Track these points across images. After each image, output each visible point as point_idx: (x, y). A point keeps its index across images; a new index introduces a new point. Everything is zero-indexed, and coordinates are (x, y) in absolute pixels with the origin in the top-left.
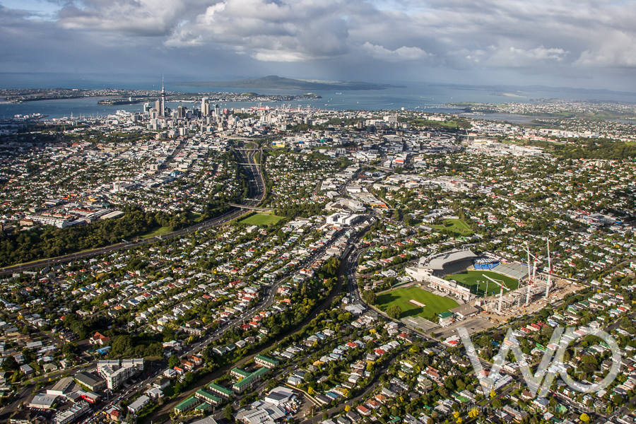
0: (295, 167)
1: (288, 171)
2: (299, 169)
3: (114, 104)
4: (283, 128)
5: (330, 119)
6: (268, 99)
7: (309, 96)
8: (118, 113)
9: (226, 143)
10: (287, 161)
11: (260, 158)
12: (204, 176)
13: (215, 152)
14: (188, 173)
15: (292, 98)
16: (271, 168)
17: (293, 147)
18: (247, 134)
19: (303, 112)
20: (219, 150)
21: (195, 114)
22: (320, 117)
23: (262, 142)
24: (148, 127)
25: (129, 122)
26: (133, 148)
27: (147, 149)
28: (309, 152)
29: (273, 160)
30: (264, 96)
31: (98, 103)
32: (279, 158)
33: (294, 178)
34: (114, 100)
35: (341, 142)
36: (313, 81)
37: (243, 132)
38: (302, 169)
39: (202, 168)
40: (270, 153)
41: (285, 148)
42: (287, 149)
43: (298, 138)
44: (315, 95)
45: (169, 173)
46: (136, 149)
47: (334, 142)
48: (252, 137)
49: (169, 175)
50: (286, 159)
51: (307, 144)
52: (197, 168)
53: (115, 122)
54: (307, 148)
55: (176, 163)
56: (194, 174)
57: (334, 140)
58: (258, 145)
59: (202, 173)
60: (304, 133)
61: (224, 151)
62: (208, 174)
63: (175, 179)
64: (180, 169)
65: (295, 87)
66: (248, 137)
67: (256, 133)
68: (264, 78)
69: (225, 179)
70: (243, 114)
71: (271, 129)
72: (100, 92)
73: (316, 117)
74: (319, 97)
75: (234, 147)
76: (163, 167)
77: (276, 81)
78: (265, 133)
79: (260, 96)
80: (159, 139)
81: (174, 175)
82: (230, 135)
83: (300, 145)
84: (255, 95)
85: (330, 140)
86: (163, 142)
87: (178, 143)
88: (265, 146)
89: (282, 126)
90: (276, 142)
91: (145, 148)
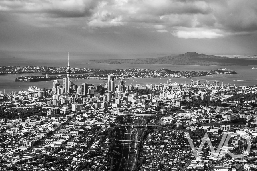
0: (173, 144)
1: (164, 148)
2: (176, 146)
3: (31, 80)
4: (178, 104)
5: (234, 94)
6: (180, 76)
7: (223, 72)
8: (30, 89)
9: (113, 119)
10: (167, 138)
11: (141, 135)
12: (74, 153)
13: (99, 128)
14: (60, 149)
15: (205, 74)
16: (149, 145)
17: (179, 123)
18: (139, 110)
19: (210, 88)
20: (103, 126)
21: (98, 91)
22: (225, 93)
23: (152, 118)
24: (49, 103)
25: (35, 98)
26: (21, 123)
27: (34, 125)
28: (193, 129)
29: (153, 137)
30: (177, 72)
31: (16, 80)
32: (160, 135)
33: (166, 155)
34: (32, 77)
35: (229, 118)
36: (233, 57)
37: (137, 108)
38: (180, 146)
39: (75, 144)
40: (154, 129)
41: (171, 125)
42: (173, 126)
43: (188, 114)
44: (229, 70)
45: (40, 149)
46: (24, 125)
47: (223, 119)
48: (144, 113)
49: (40, 151)
50: (167, 136)
51: (194, 120)
52: (71, 144)
53: (22, 98)
54: (193, 125)
55: (52, 140)
56: (65, 150)
57: (223, 117)
58: (146, 121)
59: (73, 149)
60: (196, 109)
61: (109, 127)
62: (79, 151)
63: (45, 155)
64: (52, 145)
65: (213, 63)
66: (140, 113)
67: (149, 109)
68: (183, 55)
69: (96, 155)
70: (146, 90)
71: (166, 105)
72: (23, 69)
73: (221, 93)
74: (234, 73)
75: (122, 123)
76: (37, 144)
77: (194, 57)
78: (159, 109)
79: (174, 73)
80: (50, 115)
81: (44, 152)
82: (122, 111)
83: (187, 121)
84: (168, 71)
85: (219, 116)
86: (52, 119)
87: (66, 119)
88: (153, 123)
89: (177, 102)
90: (165, 118)
91: (33, 124)
